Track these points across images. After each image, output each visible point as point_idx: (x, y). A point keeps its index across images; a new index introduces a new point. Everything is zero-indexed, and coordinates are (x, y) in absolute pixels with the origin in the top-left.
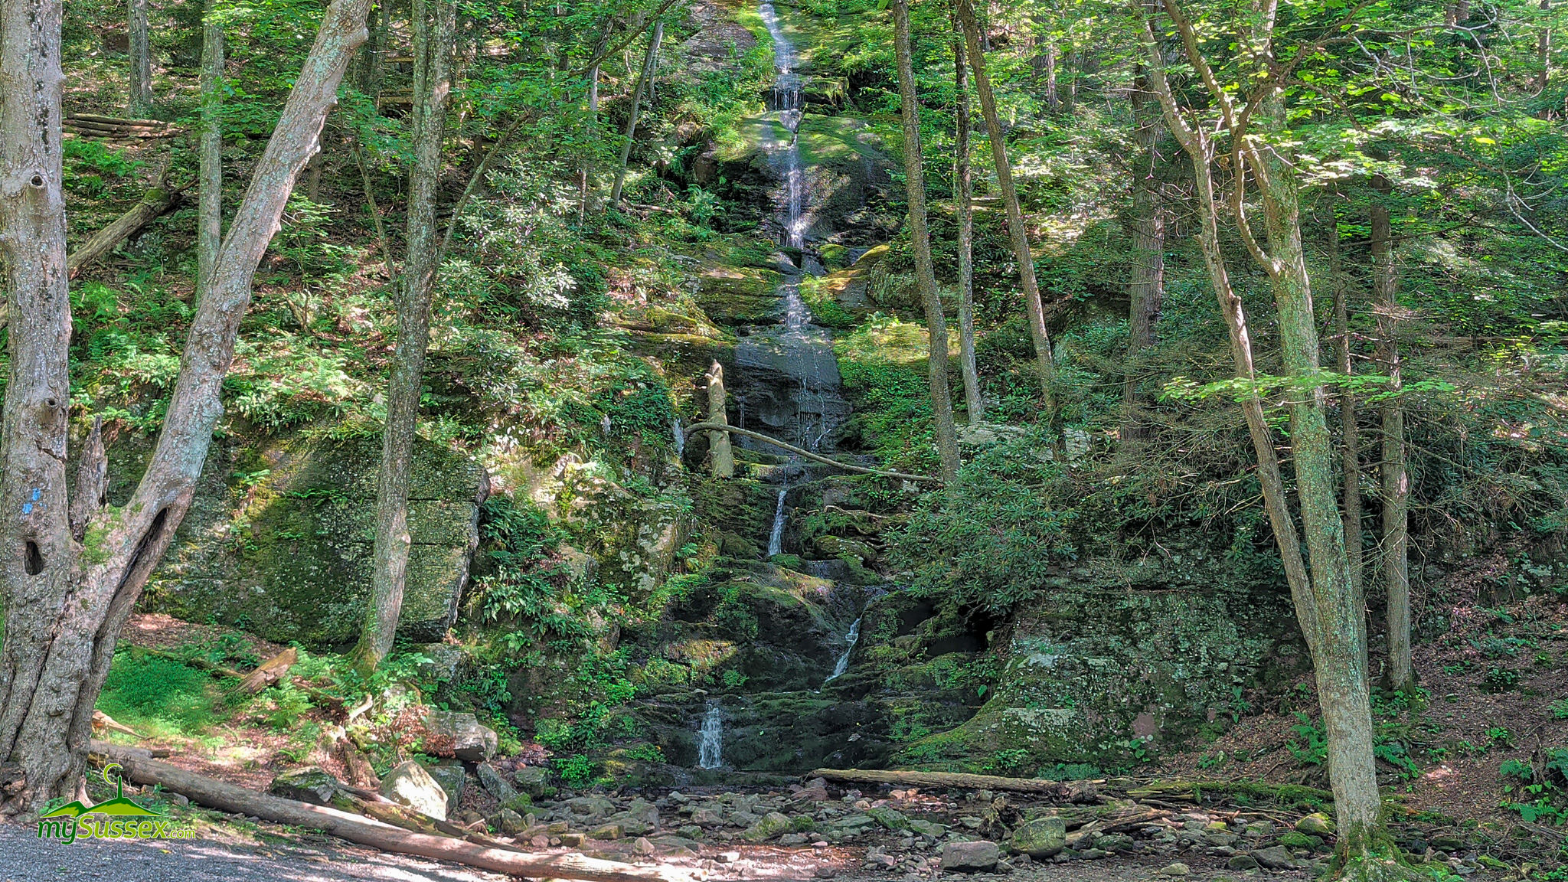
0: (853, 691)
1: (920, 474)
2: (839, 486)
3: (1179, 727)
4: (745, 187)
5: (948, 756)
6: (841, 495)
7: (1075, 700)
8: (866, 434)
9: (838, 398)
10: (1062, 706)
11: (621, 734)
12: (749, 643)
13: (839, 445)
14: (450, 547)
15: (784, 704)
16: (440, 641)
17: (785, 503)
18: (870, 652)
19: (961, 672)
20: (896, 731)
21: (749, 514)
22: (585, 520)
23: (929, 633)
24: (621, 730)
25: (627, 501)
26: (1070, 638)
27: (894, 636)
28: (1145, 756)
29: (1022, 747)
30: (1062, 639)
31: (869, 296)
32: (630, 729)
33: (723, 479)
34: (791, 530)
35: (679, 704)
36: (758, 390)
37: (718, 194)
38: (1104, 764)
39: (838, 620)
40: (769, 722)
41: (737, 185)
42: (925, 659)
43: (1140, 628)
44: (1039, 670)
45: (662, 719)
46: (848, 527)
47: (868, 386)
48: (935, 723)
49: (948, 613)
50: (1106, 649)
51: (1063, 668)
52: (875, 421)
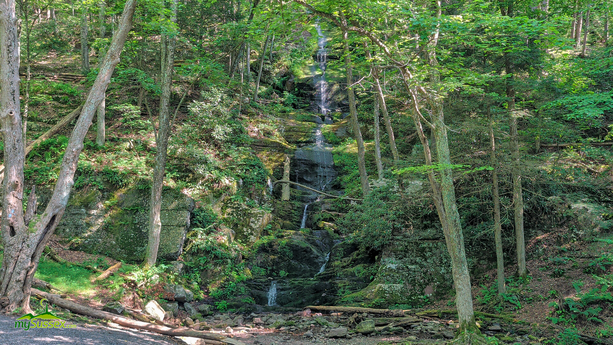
0: (325, 278)
1: (357, 198)
2: (328, 203)
3: (442, 291)
4: (305, 92)
5: (356, 301)
6: (328, 206)
7: (403, 280)
8: (342, 183)
9: (333, 171)
10: (399, 283)
11: (240, 293)
12: (289, 261)
13: (332, 187)
14: (180, 227)
15: (299, 283)
16: (176, 260)
17: (307, 209)
18: (333, 264)
19: (365, 271)
20: (340, 292)
21: (294, 213)
22: (231, 217)
23: (355, 256)
24: (240, 292)
25: (246, 210)
26: (402, 258)
27: (342, 258)
28: (429, 301)
29: (383, 298)
30: (399, 258)
31: (347, 132)
32: (243, 292)
33: (285, 201)
34: (309, 219)
35: (262, 283)
36: (303, 168)
37: (295, 95)
38: (413, 304)
39: (323, 252)
40: (294, 289)
41: (302, 91)
42: (352, 266)
43: (428, 254)
44: (391, 270)
45: (256, 288)
46: (330, 218)
47: (344, 165)
48: (354, 290)
49: (362, 249)
50: (415, 262)
51: (400, 269)
52: (346, 178)
